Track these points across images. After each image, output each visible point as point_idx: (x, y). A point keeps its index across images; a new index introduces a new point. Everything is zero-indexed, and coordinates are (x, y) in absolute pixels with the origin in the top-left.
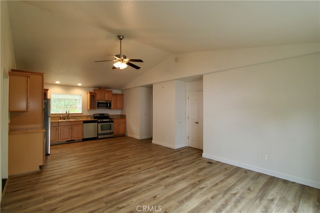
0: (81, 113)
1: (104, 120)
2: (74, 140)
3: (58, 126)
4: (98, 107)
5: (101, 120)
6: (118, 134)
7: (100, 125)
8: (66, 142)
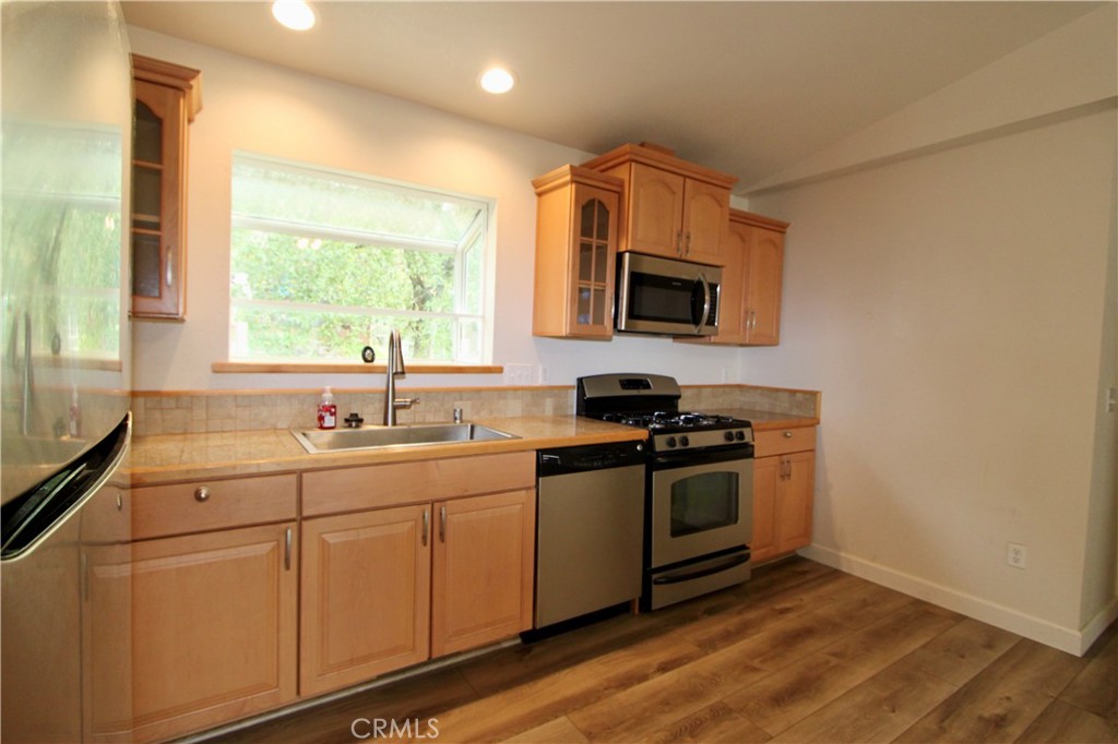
0: (488, 361)
1: (694, 441)
3: (301, 519)
4: (631, 315)
5: (672, 441)
7: (663, 480)
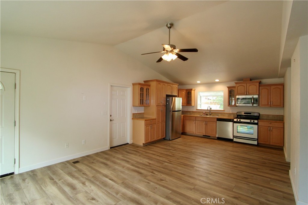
0: (223, 110)
1: (242, 120)
2: (209, 136)
3: (196, 120)
5: (237, 120)
6: (267, 143)
8: (202, 136)
